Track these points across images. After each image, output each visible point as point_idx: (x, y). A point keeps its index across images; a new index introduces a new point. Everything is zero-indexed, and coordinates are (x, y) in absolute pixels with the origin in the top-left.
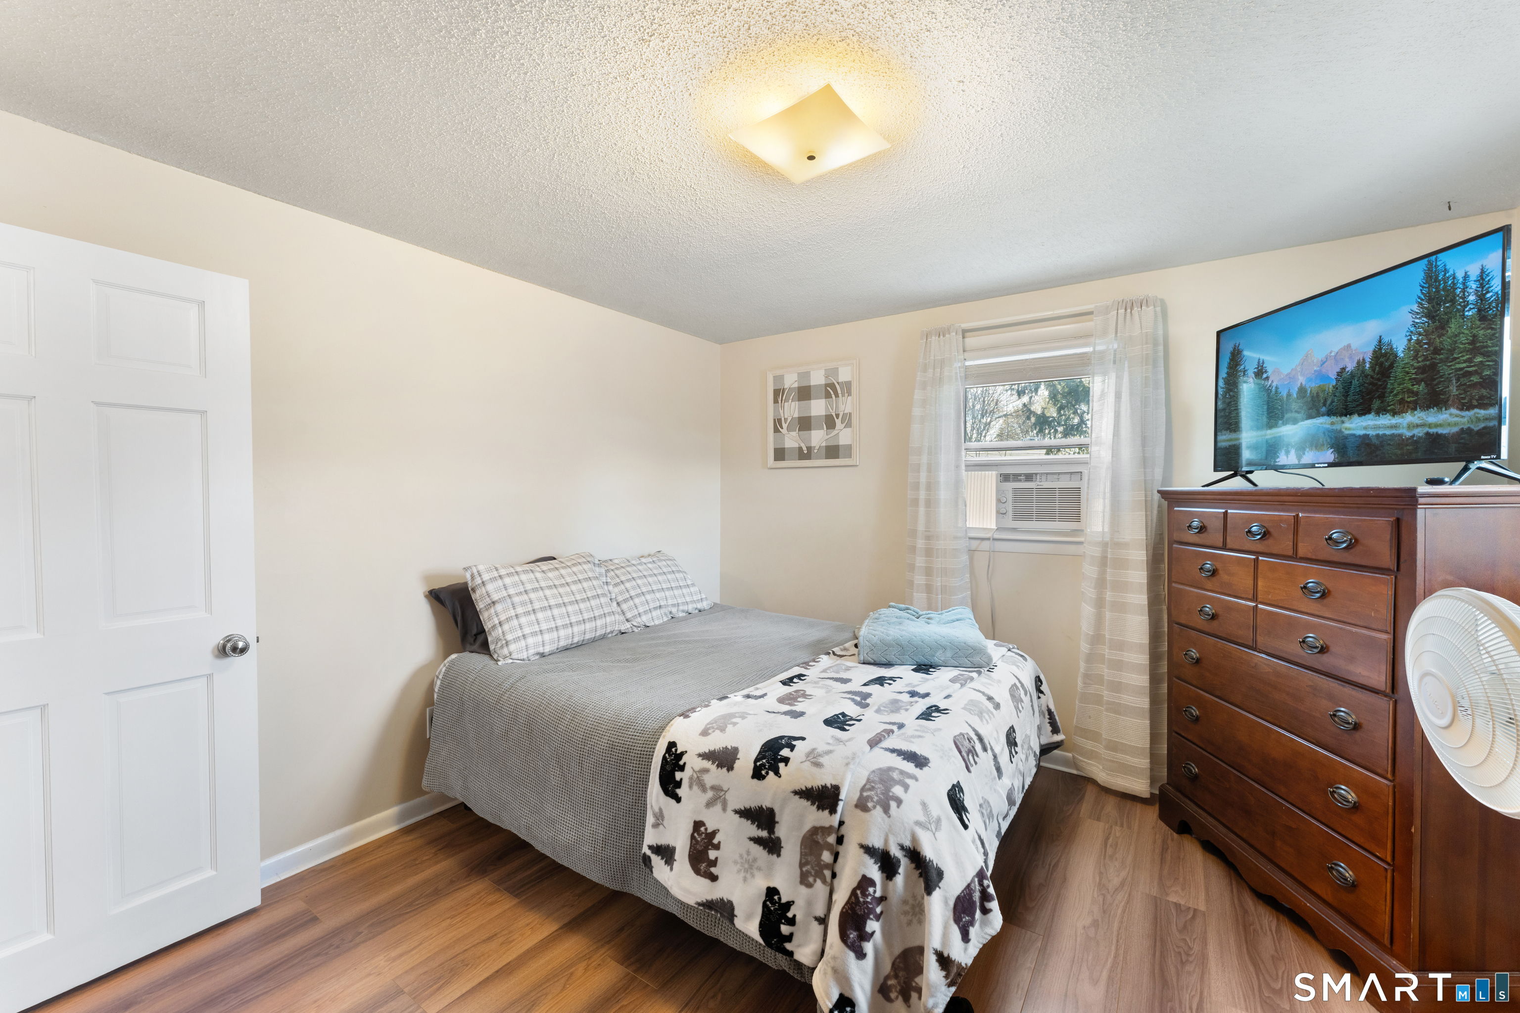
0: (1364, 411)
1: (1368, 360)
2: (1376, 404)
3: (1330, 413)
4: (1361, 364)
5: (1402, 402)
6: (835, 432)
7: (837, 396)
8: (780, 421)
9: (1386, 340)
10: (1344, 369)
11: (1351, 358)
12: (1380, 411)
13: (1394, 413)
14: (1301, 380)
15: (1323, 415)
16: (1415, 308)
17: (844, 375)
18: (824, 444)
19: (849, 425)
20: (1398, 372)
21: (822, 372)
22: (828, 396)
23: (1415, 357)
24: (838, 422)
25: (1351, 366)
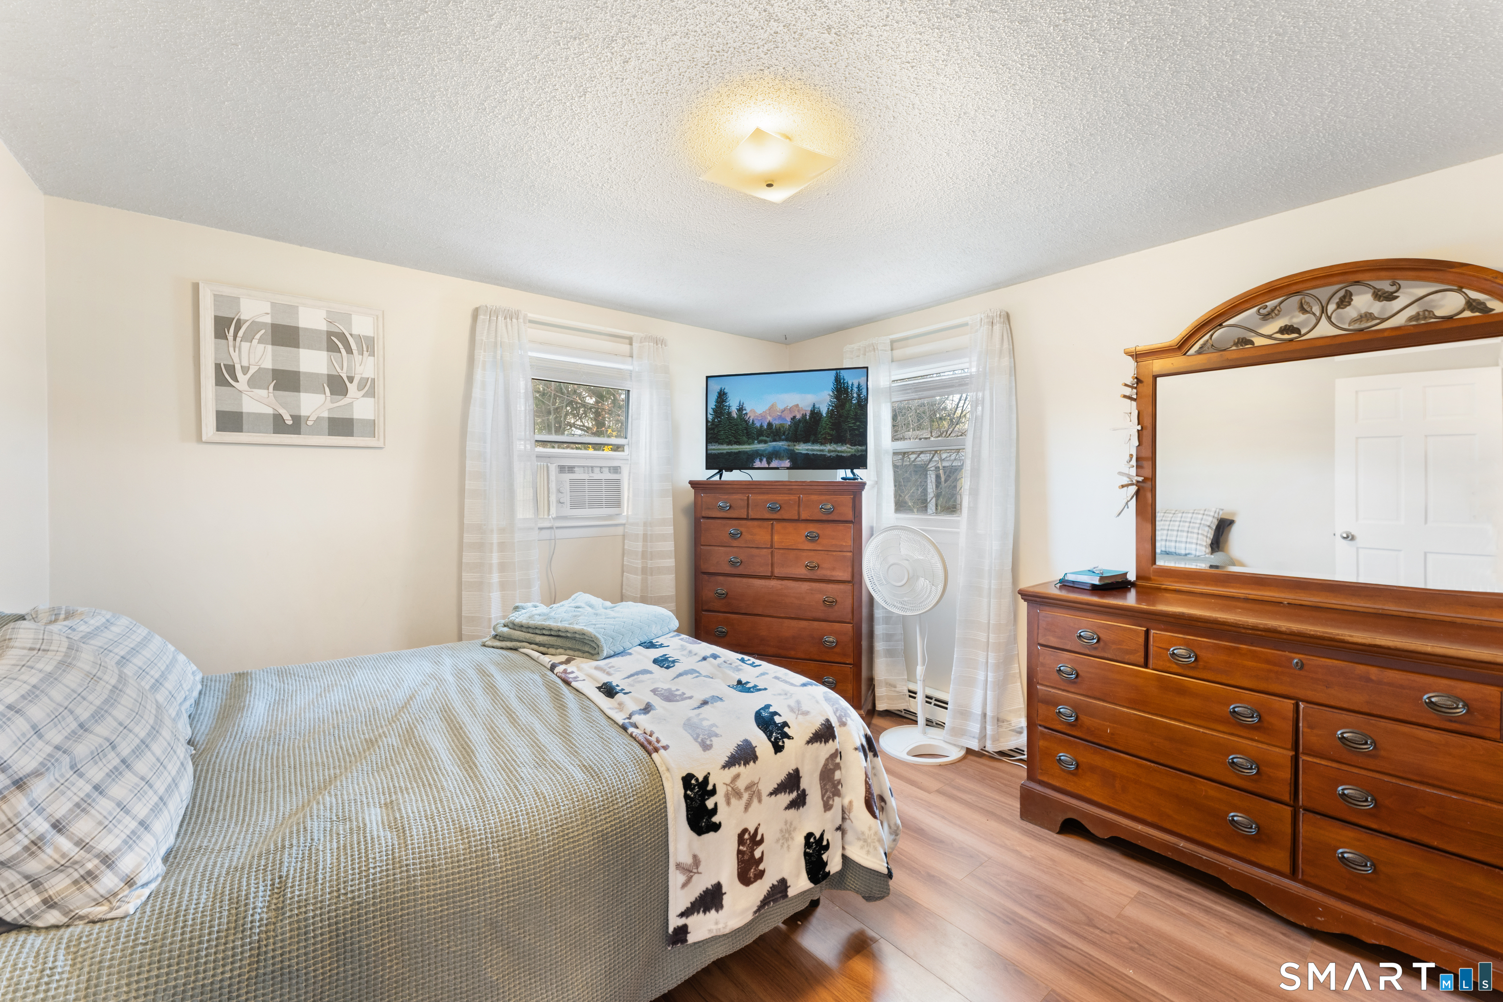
0: (806, 441)
1: (808, 415)
2: (812, 438)
3: (787, 440)
4: (804, 416)
5: (825, 438)
6: (345, 401)
7: (349, 351)
8: (231, 369)
9: (817, 406)
10: (794, 417)
11: (799, 411)
12: (815, 442)
13: (822, 444)
14: (769, 418)
15: (783, 440)
16: (831, 393)
17: (361, 326)
18: (326, 414)
19: (371, 393)
20: (823, 424)
21: (323, 314)
22: (332, 348)
23: (831, 417)
24: (352, 388)
25: (798, 417)
